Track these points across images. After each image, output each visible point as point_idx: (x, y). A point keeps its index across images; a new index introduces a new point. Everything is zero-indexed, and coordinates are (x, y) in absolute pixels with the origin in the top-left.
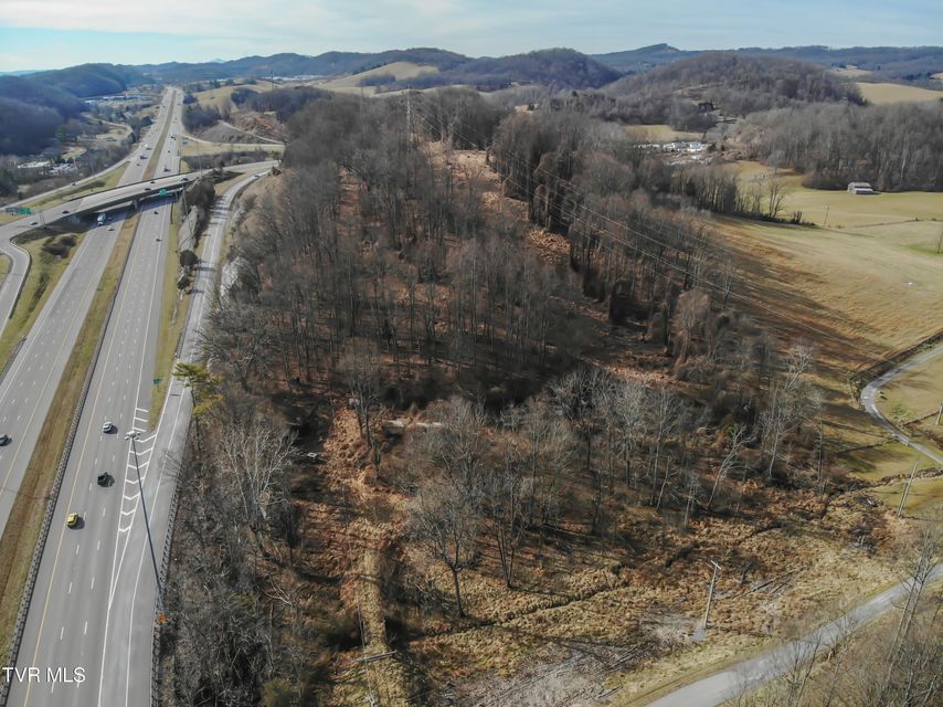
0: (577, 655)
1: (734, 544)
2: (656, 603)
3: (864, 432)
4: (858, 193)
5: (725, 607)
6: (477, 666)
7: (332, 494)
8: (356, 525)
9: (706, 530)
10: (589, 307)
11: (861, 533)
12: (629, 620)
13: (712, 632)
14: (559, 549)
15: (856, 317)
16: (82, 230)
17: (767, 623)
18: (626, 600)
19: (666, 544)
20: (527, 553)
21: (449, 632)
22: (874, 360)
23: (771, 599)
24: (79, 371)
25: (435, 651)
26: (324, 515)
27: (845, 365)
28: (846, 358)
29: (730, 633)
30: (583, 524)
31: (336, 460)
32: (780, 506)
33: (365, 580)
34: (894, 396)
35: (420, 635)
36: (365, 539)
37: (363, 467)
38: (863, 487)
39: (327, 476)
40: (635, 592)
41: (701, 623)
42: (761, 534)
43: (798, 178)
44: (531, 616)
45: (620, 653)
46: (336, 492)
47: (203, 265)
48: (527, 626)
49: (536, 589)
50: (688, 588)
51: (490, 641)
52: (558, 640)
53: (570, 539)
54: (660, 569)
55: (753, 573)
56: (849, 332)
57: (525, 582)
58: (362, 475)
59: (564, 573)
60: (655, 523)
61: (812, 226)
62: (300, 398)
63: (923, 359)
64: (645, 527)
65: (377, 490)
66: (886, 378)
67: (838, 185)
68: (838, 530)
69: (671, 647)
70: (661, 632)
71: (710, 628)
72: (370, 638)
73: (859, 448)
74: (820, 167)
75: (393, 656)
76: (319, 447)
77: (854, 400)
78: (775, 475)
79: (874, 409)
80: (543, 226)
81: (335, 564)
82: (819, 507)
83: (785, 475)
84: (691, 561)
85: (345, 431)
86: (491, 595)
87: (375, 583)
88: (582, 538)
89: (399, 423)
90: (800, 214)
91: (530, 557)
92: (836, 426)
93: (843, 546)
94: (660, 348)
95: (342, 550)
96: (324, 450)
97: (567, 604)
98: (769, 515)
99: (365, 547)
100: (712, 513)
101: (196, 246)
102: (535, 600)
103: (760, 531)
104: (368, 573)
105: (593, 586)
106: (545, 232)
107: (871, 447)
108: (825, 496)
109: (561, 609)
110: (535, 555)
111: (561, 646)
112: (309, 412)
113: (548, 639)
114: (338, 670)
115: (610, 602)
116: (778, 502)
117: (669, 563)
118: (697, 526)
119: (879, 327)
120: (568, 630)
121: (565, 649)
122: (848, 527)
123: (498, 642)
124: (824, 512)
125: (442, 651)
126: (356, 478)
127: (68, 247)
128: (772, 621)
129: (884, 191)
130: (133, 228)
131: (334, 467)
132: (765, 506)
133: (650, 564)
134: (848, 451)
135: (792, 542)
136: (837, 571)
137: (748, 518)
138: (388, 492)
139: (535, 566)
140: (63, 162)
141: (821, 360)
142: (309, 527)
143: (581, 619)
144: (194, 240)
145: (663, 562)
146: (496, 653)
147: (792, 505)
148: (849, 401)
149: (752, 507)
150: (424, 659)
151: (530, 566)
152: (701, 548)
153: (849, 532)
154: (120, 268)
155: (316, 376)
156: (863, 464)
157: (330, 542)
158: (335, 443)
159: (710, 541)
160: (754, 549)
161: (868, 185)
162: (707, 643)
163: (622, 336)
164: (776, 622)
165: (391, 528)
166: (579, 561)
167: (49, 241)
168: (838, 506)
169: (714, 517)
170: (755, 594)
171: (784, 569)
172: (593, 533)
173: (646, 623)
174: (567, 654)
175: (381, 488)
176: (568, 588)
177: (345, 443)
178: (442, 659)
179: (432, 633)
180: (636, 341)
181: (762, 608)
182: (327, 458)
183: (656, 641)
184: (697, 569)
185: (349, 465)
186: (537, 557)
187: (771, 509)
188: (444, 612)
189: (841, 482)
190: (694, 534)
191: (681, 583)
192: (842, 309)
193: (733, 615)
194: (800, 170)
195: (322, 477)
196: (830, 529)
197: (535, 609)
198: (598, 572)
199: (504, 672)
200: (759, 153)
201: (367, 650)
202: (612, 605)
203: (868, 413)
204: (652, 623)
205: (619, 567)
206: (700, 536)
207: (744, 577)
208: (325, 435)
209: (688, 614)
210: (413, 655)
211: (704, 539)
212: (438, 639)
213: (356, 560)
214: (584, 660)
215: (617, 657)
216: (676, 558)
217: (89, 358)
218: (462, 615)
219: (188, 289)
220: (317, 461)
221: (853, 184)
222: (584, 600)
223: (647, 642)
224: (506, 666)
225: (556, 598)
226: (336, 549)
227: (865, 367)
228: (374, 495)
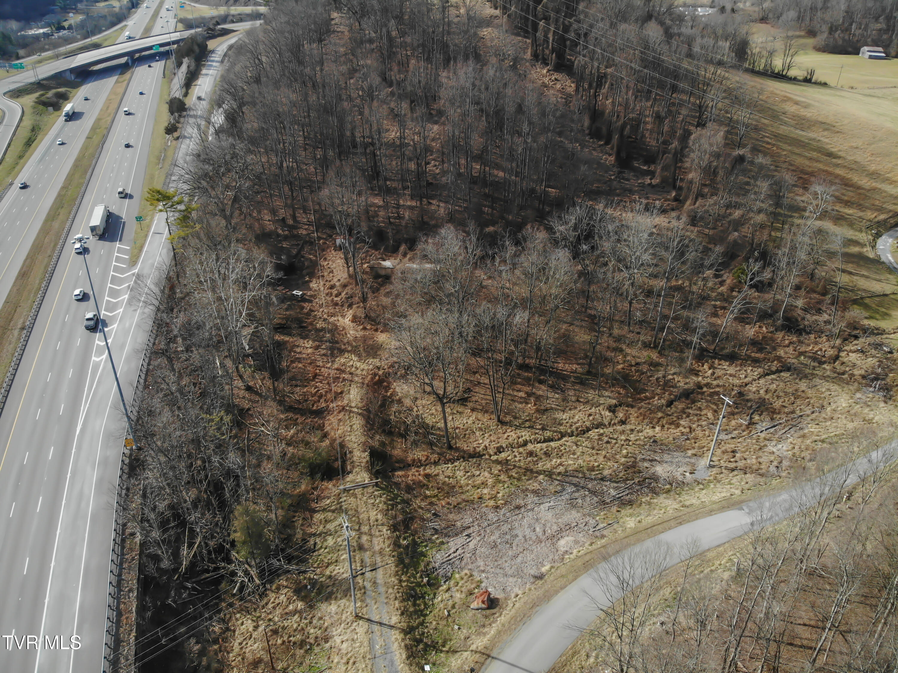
0: (570, 489)
1: (740, 386)
2: (655, 441)
3: (880, 281)
4: (871, 57)
5: (729, 447)
6: (464, 497)
7: (317, 331)
8: (343, 360)
9: (710, 372)
10: (594, 149)
11: (876, 379)
12: (626, 457)
13: (715, 470)
14: (552, 387)
15: (873, 168)
16: (76, 85)
17: (775, 463)
18: (623, 437)
19: (667, 385)
20: (519, 391)
21: (436, 463)
22: (890, 211)
23: (780, 440)
24: (63, 212)
25: (420, 482)
26: (310, 351)
27: (861, 214)
28: (861, 207)
29: (735, 473)
30: (578, 364)
31: (322, 299)
32: (790, 350)
33: (351, 412)
35: (407, 466)
36: (351, 374)
37: (350, 306)
38: (878, 334)
39: (313, 314)
40: (632, 430)
41: (704, 462)
42: (770, 377)
43: (811, 41)
44: (521, 450)
45: (615, 488)
46: (323, 329)
47: (192, 113)
48: (517, 459)
49: (527, 424)
50: (690, 428)
51: (478, 473)
52: (550, 474)
53: (565, 378)
54: (659, 408)
55: (760, 415)
56: (865, 182)
57: (515, 418)
58: (350, 314)
59: (556, 410)
60: (655, 365)
61: (825, 84)
62: (286, 238)
64: (645, 368)
65: (365, 329)
67: (850, 49)
68: (852, 375)
69: (671, 484)
70: (660, 470)
71: (714, 467)
72: (353, 467)
73: (874, 295)
75: (377, 485)
76: (305, 286)
77: (869, 248)
78: (786, 318)
79: (890, 258)
80: (547, 64)
81: (321, 396)
82: (831, 352)
83: (797, 320)
84: (693, 402)
85: (332, 272)
86: (481, 429)
87: (360, 414)
88: (576, 378)
89: (388, 264)
90: (812, 73)
91: (522, 394)
92: (850, 273)
93: (858, 390)
94: (668, 192)
95: (328, 383)
96: (310, 289)
97: (559, 439)
98: (779, 358)
99: (351, 381)
100: (717, 355)
101: (186, 95)
102: (526, 435)
103: (768, 374)
104: (353, 405)
105: (588, 424)
106: (549, 71)
107: (886, 295)
108: (838, 342)
109: (552, 444)
110: (526, 393)
111: (553, 480)
112: (294, 252)
113: (539, 473)
114: (319, 498)
115: (606, 439)
116: (788, 346)
117: (670, 404)
118: (700, 368)
120: (561, 464)
121: (557, 482)
122: (863, 372)
123: (486, 474)
124: (837, 357)
125: (429, 481)
126: (343, 316)
127: (61, 101)
128: (781, 462)
130: (126, 82)
131: (321, 306)
132: (774, 349)
133: (649, 403)
134: (862, 298)
135: (803, 385)
136: (850, 415)
137: (756, 362)
138: (376, 330)
139: (527, 403)
141: (837, 208)
142: (292, 362)
143: (574, 454)
144: (184, 90)
145: (663, 402)
146: (484, 484)
147: (803, 349)
148: (865, 250)
149: (761, 350)
150: (409, 489)
151: (521, 403)
152: (705, 389)
153: (864, 377)
154: (109, 119)
155: (302, 218)
156: (877, 312)
157: (315, 376)
158: (322, 283)
159: (715, 383)
160: (762, 392)
161: (882, 49)
162: (710, 482)
163: (628, 180)
164: (785, 463)
165: (378, 364)
166: (574, 399)
167: (42, 95)
168: (851, 351)
169: (720, 359)
170: (762, 435)
171: (793, 412)
172: (589, 373)
173: (644, 460)
174: (559, 488)
175: (369, 327)
176: (561, 425)
177: (332, 283)
178: (428, 489)
179: (417, 463)
180: (642, 186)
181: (771, 448)
182: (314, 296)
183: (655, 478)
184: (700, 409)
185: (336, 304)
186: (529, 395)
187: (781, 352)
188: (431, 444)
189: (855, 328)
190: (697, 375)
191: (682, 422)
192: (859, 159)
193: (738, 455)
194: (812, 33)
195: (308, 314)
196: (843, 374)
197: (525, 444)
198: (593, 410)
199: (492, 503)
200: (771, 15)
201: (350, 477)
202: (608, 442)
203: (883, 263)
204: (651, 461)
205: (616, 406)
206: (704, 377)
207: (751, 418)
208: (312, 275)
209: (690, 453)
210: (397, 485)
211: (709, 380)
212: (424, 469)
213: (341, 393)
214: (577, 495)
215: (613, 492)
216: (678, 398)
217: (75, 200)
218: (450, 447)
219: (176, 135)
220: (303, 299)
221: (866, 48)
222: (577, 436)
223: (645, 479)
224: (494, 498)
225: (548, 434)
226: (321, 382)
227: (882, 217)
228: (362, 333)
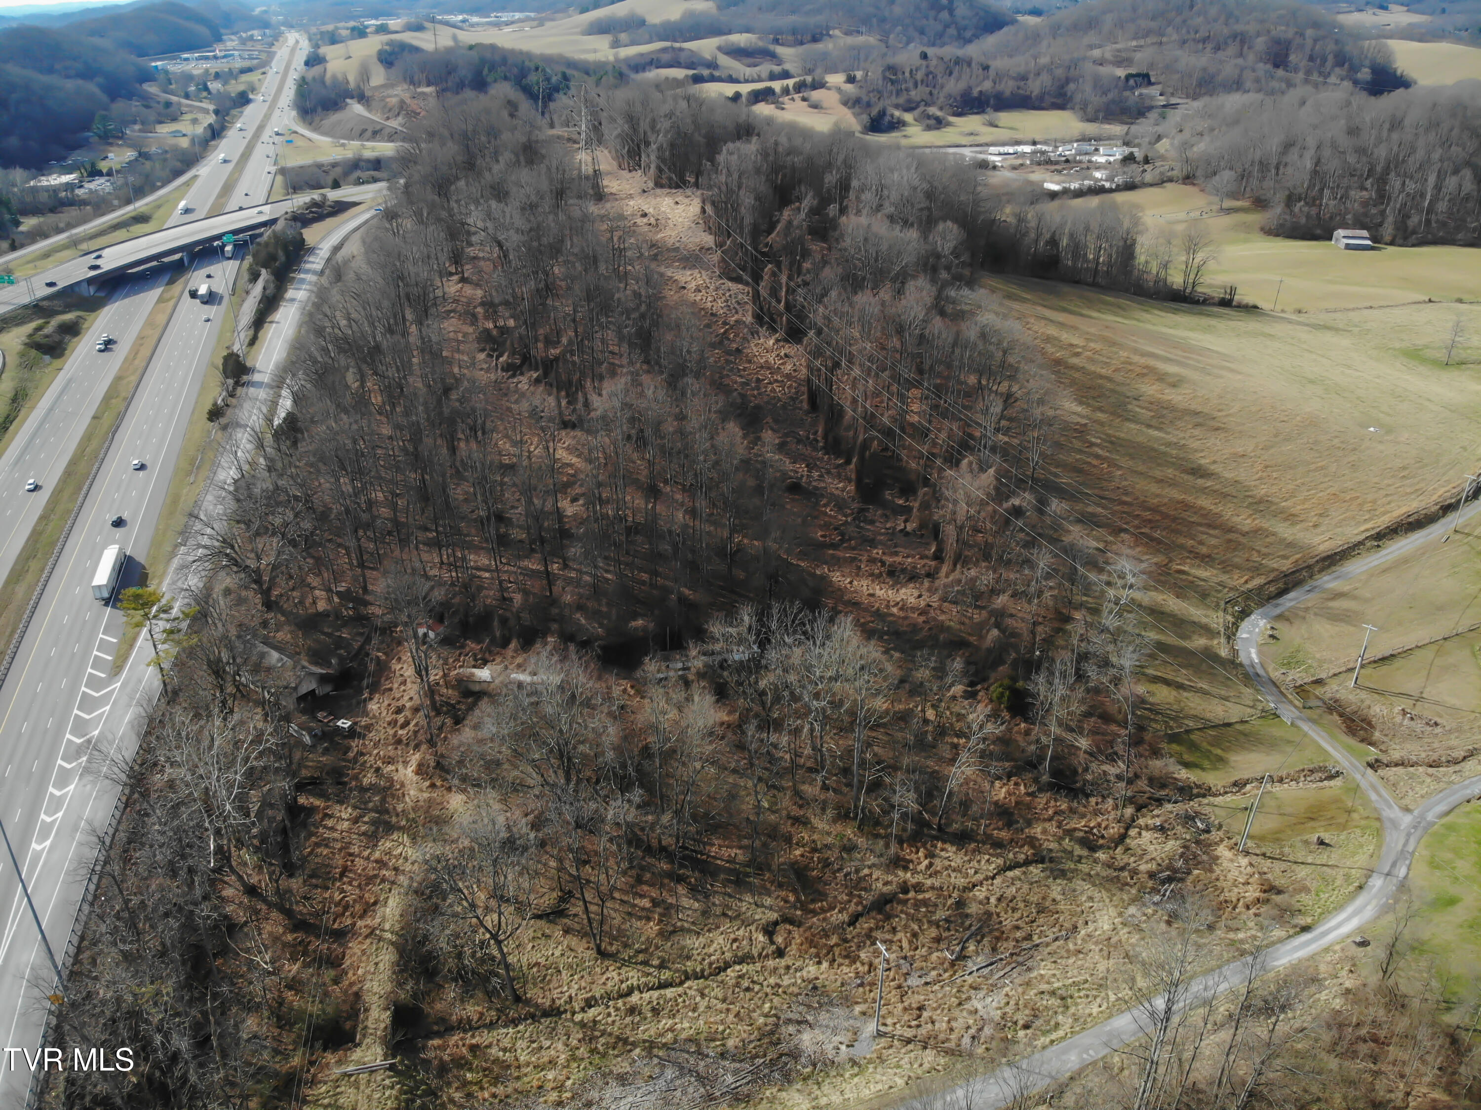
0: (670, 1073)
1: (965, 889)
2: (815, 988)
3: (1225, 698)
4: (1348, 247)
5: (914, 1000)
6: (518, 1085)
7: (363, 790)
8: (388, 844)
9: (926, 862)
10: (828, 472)
11: (1170, 879)
12: (766, 1016)
13: (883, 1042)
14: (694, 891)
15: (1262, 491)
16: (93, 305)
17: (972, 1031)
18: (772, 981)
19: (858, 884)
20: (642, 896)
21: (491, 1026)
22: (1274, 570)
23: (993, 988)
25: (463, 1058)
26: (346, 825)
28: (1227, 567)
29: (910, 1047)
30: (740, 848)
31: (381, 733)
32: (1052, 827)
33: (380, 939)
34: (1291, 634)
35: (447, 1028)
36: (396, 869)
37: (417, 747)
38: (1198, 796)
39: (362, 759)
40: (788, 968)
41: (871, 1027)
42: (1010, 874)
43: (1256, 218)
44: (620, 1003)
45: (735, 1072)
46: (372, 787)
47: (255, 378)
48: (610, 1020)
49: (641, 957)
50: (871, 965)
51: (548, 1043)
52: (650, 1046)
53: (715, 872)
54: (839, 928)
55: (979, 942)
56: (1244, 520)
57: (626, 946)
58: (415, 758)
59: (689, 931)
60: (850, 849)
61: (1251, 309)
62: (347, 622)
63: (1357, 567)
64: (833, 855)
65: (432, 786)
66: (1290, 600)
67: (1318, 232)
68: (1134, 872)
69: (814, 1065)
70: (807, 1040)
71: (884, 1035)
72: (364, 1036)
73: (1208, 726)
74: (1290, 200)
75: (392, 1067)
76: (359, 709)
77: (1223, 640)
78: (1056, 773)
79: (1254, 656)
80: (775, 331)
81: (346, 908)
82: (1115, 830)
83: (1075, 772)
84: (888, 917)
85: (403, 685)
86: (570, 966)
87: (393, 943)
88: (730, 871)
89: (484, 674)
90: (1233, 290)
91: (646, 903)
92: (1180, 687)
93: (1133, 901)
94: (927, 545)
95: (359, 885)
96: (366, 714)
97: (681, 983)
98: (1032, 841)
99: (393, 883)
100: (944, 835)
101: (252, 344)
102: (634, 976)
103: (1010, 868)
104: (387, 926)
105: (728, 956)
106: (777, 341)
107: (1229, 725)
108: (1129, 811)
109: (670, 992)
110: (653, 900)
111: (650, 1056)
112: (356, 645)
113: (634, 1045)
114: (314, 1082)
115: (746, 983)
116: (1050, 819)
117: (854, 920)
118: (913, 856)
119: (1297, 510)
120: (671, 1030)
121: (656, 1061)
122: (1153, 866)
123: (560, 1046)
124: (1123, 837)
125: (475, 1056)
126: (406, 763)
128: (980, 1030)
129: (1392, 243)
131: (376, 745)
132: (1029, 824)
133: (824, 919)
134: (1188, 732)
135: (1056, 890)
136: (1109, 945)
137: (998, 844)
138: (449, 789)
139: (649, 919)
140: (100, 174)
141: (1186, 568)
142: (317, 845)
143: (694, 1010)
144: (252, 332)
145: (845, 917)
146: (552, 1063)
147: (1073, 825)
148: (1215, 642)
149: (1009, 824)
150: (443, 1069)
151: (640, 918)
152: (911, 894)
153: (1152, 875)
154: (134, 379)
156: (1207, 755)
157: (345, 870)
158: (386, 703)
159: (929, 882)
160: (993, 900)
161: (1365, 233)
162: (870, 1061)
163: (872, 522)
164: (988, 1031)
165: (440, 851)
166: (718, 910)
168: (1147, 828)
169: (944, 842)
170: (970, 979)
171: (1029, 937)
172: (752, 863)
173: (789, 1021)
174: (657, 1070)
175: (439, 783)
176: (688, 958)
177: (400, 703)
178: (470, 1070)
179: (466, 1026)
180: (892, 534)
181: (976, 1004)
182: (368, 728)
183: (795, 1055)
184: (894, 930)
185: (399, 742)
186: (655, 903)
187: (1037, 830)
188: (490, 994)
189: (1163, 786)
190: (906, 868)
191: (863, 955)
192: (1242, 477)
193: (925, 1014)
194: (1260, 204)
195: (355, 760)
196: (1122, 869)
197: (630, 992)
198: (741, 932)
199: (553, 1096)
200: (1199, 173)
201: (357, 1055)
202: (748, 989)
203: (1241, 665)
204: (799, 1023)
205: (776, 923)
206: (915, 872)
207: (963, 948)
208: (374, 688)
209: (858, 1009)
210: (426, 1062)
211: (919, 878)
212: (473, 1036)
213: (375, 903)
214: (678, 1082)
215: (730, 1079)
216: (867, 911)
218: (518, 999)
219: (223, 421)
220: (350, 734)
221: (1340, 233)
222: (706, 979)
223: (781, 1055)
224: (560, 1088)
225: (666, 975)
226: (350, 883)
227: (1257, 581)
228: (426, 795)
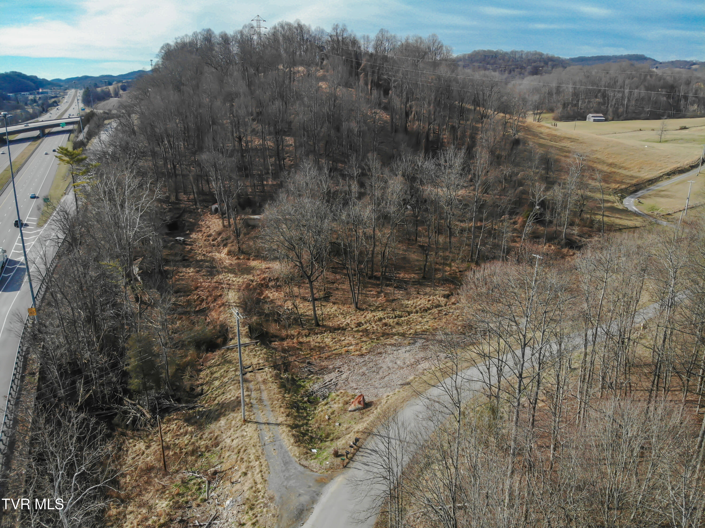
0: (421, 341)
4: (594, 121)
6: (333, 352)
7: (198, 261)
8: (221, 277)
14: (397, 287)
15: (610, 161)
20: (371, 291)
21: (307, 335)
22: (629, 183)
25: (294, 347)
26: (192, 274)
27: (607, 185)
28: (607, 182)
30: (415, 274)
31: (201, 243)
33: (229, 306)
34: (648, 202)
35: (281, 339)
36: (229, 284)
37: (225, 245)
39: (194, 252)
43: (550, 115)
44: (377, 323)
46: (202, 260)
48: (375, 328)
49: (380, 309)
51: (343, 338)
52: (403, 335)
53: (406, 282)
56: (606, 169)
57: (370, 306)
58: (225, 250)
59: (403, 299)
63: (664, 184)
65: (238, 259)
66: (640, 193)
67: (579, 118)
72: (234, 336)
74: (565, 106)
75: (257, 344)
76: (187, 236)
77: (618, 204)
78: (568, 240)
79: (635, 209)
81: (203, 300)
83: (575, 241)
85: (209, 227)
86: (342, 314)
87: (238, 306)
88: (415, 281)
90: (555, 125)
91: (374, 293)
92: (608, 216)
95: (209, 291)
96: (191, 238)
97: (407, 315)
99: (229, 288)
102: (380, 314)
104: (232, 301)
105: (429, 306)
107: (638, 228)
109: (402, 318)
110: (377, 292)
111: (406, 337)
113: (394, 335)
114: (204, 362)
115: (444, 313)
119: (629, 166)
120: (411, 329)
121: (410, 338)
123: (351, 338)
125: (302, 346)
126: (220, 252)
129: (613, 120)
130: (37, 144)
131: (200, 247)
134: (620, 228)
138: (249, 259)
139: (378, 297)
142: (177, 281)
143: (420, 322)
146: (350, 344)
148: (615, 204)
150: (285, 351)
151: (373, 297)
154: (24, 160)
155: (183, 196)
157: (197, 288)
158: (200, 235)
161: (600, 115)
165: (252, 278)
166: (415, 293)
172: (424, 278)
174: (412, 341)
175: (242, 257)
176: (407, 307)
177: (209, 233)
178: (301, 350)
179: (291, 337)
182: (194, 242)
185: (213, 245)
186: (379, 293)
188: (301, 325)
192: (599, 157)
194: (550, 109)
195: (189, 252)
197: (380, 319)
198: (431, 298)
199: (357, 353)
201: (232, 342)
202: (446, 314)
203: (631, 211)
205: (449, 295)
208: (192, 230)
210: (275, 349)
212: (297, 340)
213: (221, 295)
214: (427, 343)
218: (318, 325)
220: (185, 244)
221: (591, 115)
222: (421, 313)
224: (359, 350)
225: (398, 313)
226: (202, 291)
227: (623, 187)
228: (236, 261)
